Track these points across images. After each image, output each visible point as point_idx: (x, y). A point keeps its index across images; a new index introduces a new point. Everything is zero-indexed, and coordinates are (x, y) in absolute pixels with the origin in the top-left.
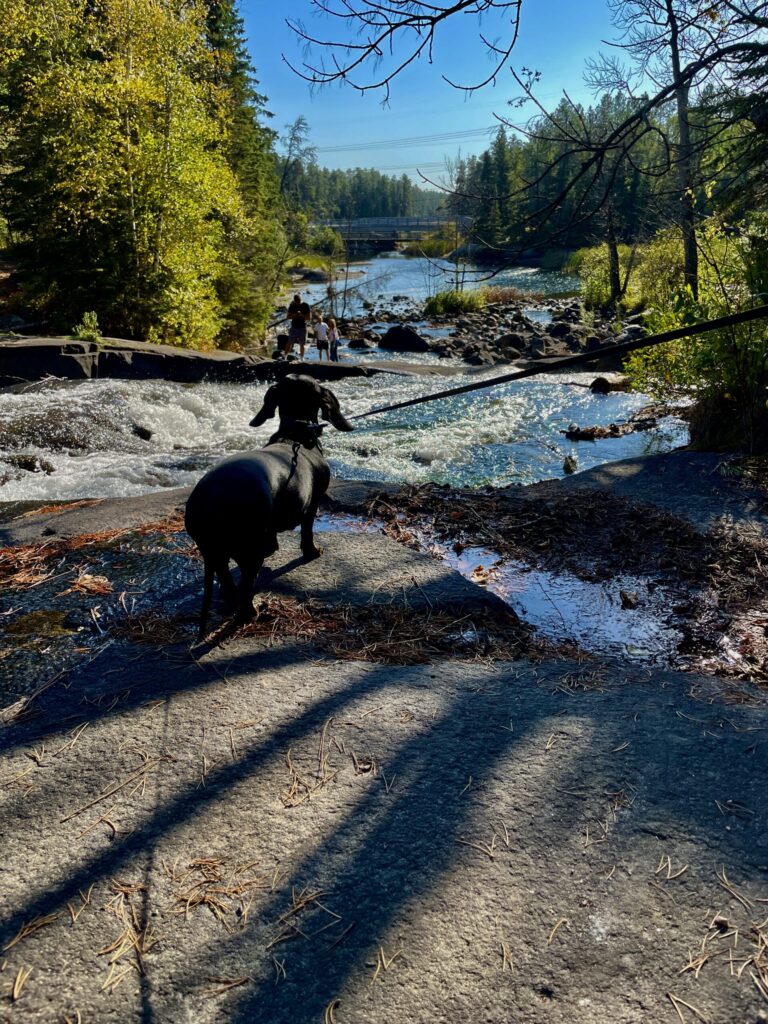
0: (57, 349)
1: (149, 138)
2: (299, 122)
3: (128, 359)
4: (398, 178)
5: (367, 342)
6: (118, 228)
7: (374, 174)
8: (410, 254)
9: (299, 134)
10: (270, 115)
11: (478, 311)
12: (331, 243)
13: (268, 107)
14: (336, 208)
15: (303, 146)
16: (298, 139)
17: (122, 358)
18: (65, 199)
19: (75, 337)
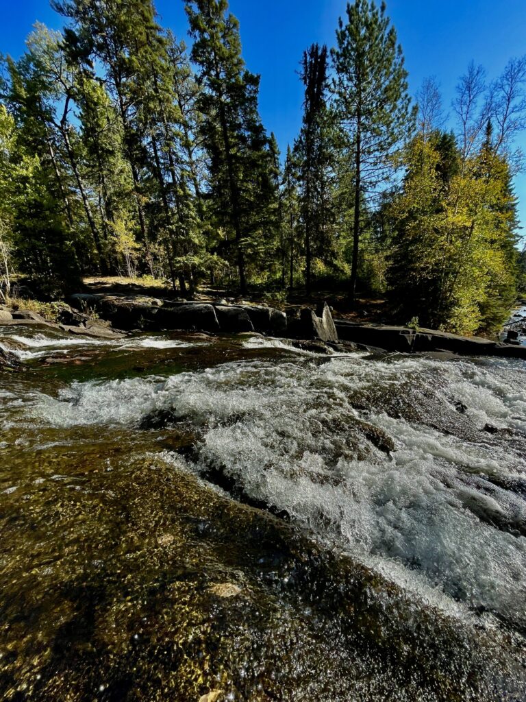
0: (398, 331)
3: (430, 338)
6: (435, 281)
13: (519, 225)
17: (427, 337)
18: (415, 270)
19: (407, 327)
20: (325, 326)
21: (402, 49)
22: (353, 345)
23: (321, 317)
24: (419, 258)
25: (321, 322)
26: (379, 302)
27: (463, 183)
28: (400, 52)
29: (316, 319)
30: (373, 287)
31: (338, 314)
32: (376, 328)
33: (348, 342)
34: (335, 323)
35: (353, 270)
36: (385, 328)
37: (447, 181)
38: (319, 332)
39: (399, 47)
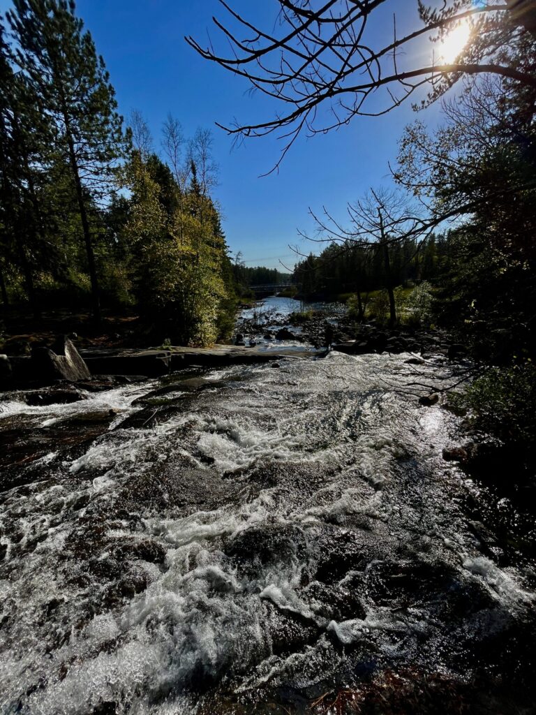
0: (154, 356)
1: (190, 267)
2: (239, 253)
3: (183, 357)
4: (273, 269)
5: (271, 336)
6: (179, 304)
7: (264, 268)
8: (279, 296)
9: (239, 257)
10: (231, 252)
11: (310, 320)
12: (251, 294)
13: (229, 249)
14: (251, 281)
15: (240, 261)
16: (239, 259)
17: (180, 356)
18: (158, 293)
19: (162, 349)
20: (71, 364)
21: (105, 62)
22: (110, 378)
23: (64, 355)
24: (160, 281)
25: (65, 360)
26: (130, 319)
27: (184, 217)
28: (103, 65)
29: (58, 358)
30: (121, 300)
31: (85, 341)
32: (132, 355)
33: (103, 377)
34: (83, 355)
35: (93, 280)
36: (140, 354)
37: (172, 214)
38: (65, 373)
39: (101, 58)
